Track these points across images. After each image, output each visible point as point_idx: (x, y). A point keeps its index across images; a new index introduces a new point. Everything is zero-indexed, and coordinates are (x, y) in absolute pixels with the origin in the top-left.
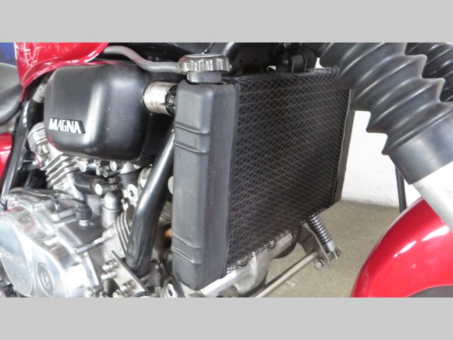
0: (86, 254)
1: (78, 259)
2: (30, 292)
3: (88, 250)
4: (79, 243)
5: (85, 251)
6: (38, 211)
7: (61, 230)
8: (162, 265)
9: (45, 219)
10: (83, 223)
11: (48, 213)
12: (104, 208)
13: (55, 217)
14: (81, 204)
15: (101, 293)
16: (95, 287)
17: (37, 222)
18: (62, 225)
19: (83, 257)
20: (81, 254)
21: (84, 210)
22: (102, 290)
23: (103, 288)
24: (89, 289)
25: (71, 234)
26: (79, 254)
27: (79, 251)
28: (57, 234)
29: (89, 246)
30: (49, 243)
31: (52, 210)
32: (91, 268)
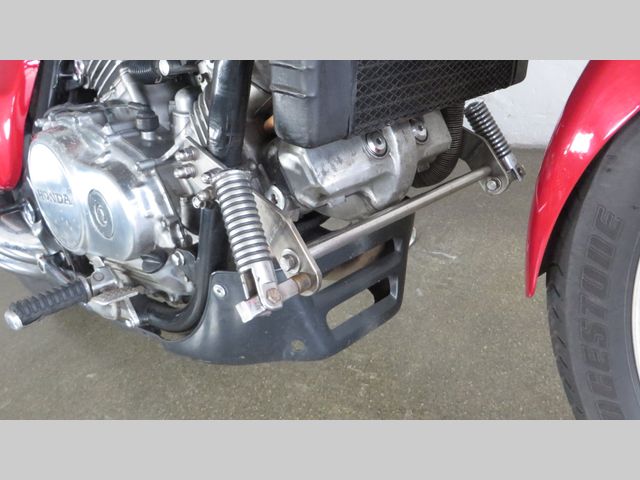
0: (153, 172)
1: (142, 178)
2: (80, 245)
3: (156, 167)
4: (143, 158)
5: (151, 168)
6: (83, 127)
7: (115, 144)
8: (260, 166)
9: (94, 135)
10: (147, 136)
11: (97, 127)
12: (175, 114)
13: (106, 130)
14: (143, 108)
15: (178, 226)
16: (169, 217)
17: (82, 140)
18: (118, 138)
19: (149, 176)
20: (145, 171)
21: (147, 116)
22: (179, 221)
23: (180, 219)
24: (161, 220)
25: (131, 148)
26: (143, 171)
27: (143, 166)
28: (112, 149)
29: (157, 161)
30: (101, 161)
31: (103, 123)
32: (162, 190)
